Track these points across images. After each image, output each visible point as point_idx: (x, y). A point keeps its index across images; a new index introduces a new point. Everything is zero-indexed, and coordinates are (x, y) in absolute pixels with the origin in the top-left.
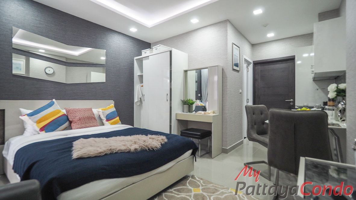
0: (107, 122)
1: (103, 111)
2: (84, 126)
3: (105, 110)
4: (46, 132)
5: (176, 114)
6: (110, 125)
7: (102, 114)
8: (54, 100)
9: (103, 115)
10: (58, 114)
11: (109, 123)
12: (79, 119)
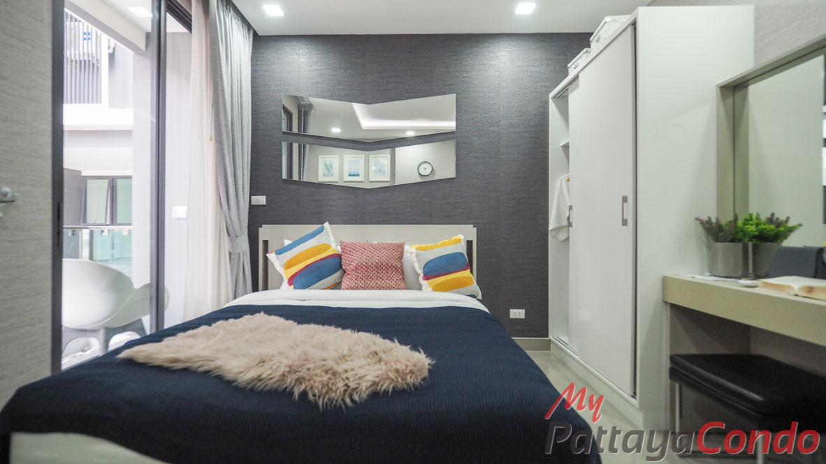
0: (426, 282)
1: (419, 252)
2: (362, 284)
3: (425, 249)
4: (295, 288)
5: (665, 281)
6: (431, 289)
7: (415, 259)
8: (326, 224)
9: (418, 261)
10: (322, 252)
11: (430, 285)
12: (356, 268)
